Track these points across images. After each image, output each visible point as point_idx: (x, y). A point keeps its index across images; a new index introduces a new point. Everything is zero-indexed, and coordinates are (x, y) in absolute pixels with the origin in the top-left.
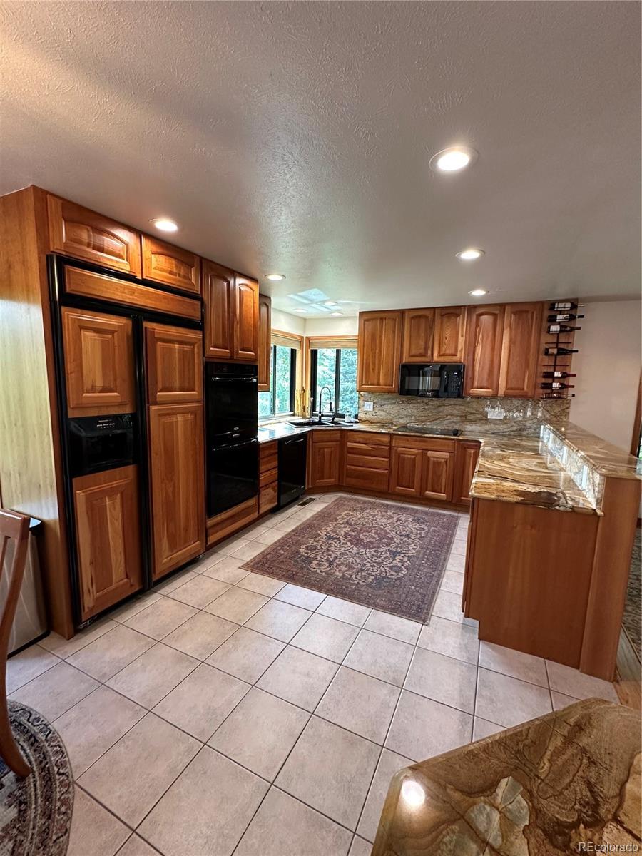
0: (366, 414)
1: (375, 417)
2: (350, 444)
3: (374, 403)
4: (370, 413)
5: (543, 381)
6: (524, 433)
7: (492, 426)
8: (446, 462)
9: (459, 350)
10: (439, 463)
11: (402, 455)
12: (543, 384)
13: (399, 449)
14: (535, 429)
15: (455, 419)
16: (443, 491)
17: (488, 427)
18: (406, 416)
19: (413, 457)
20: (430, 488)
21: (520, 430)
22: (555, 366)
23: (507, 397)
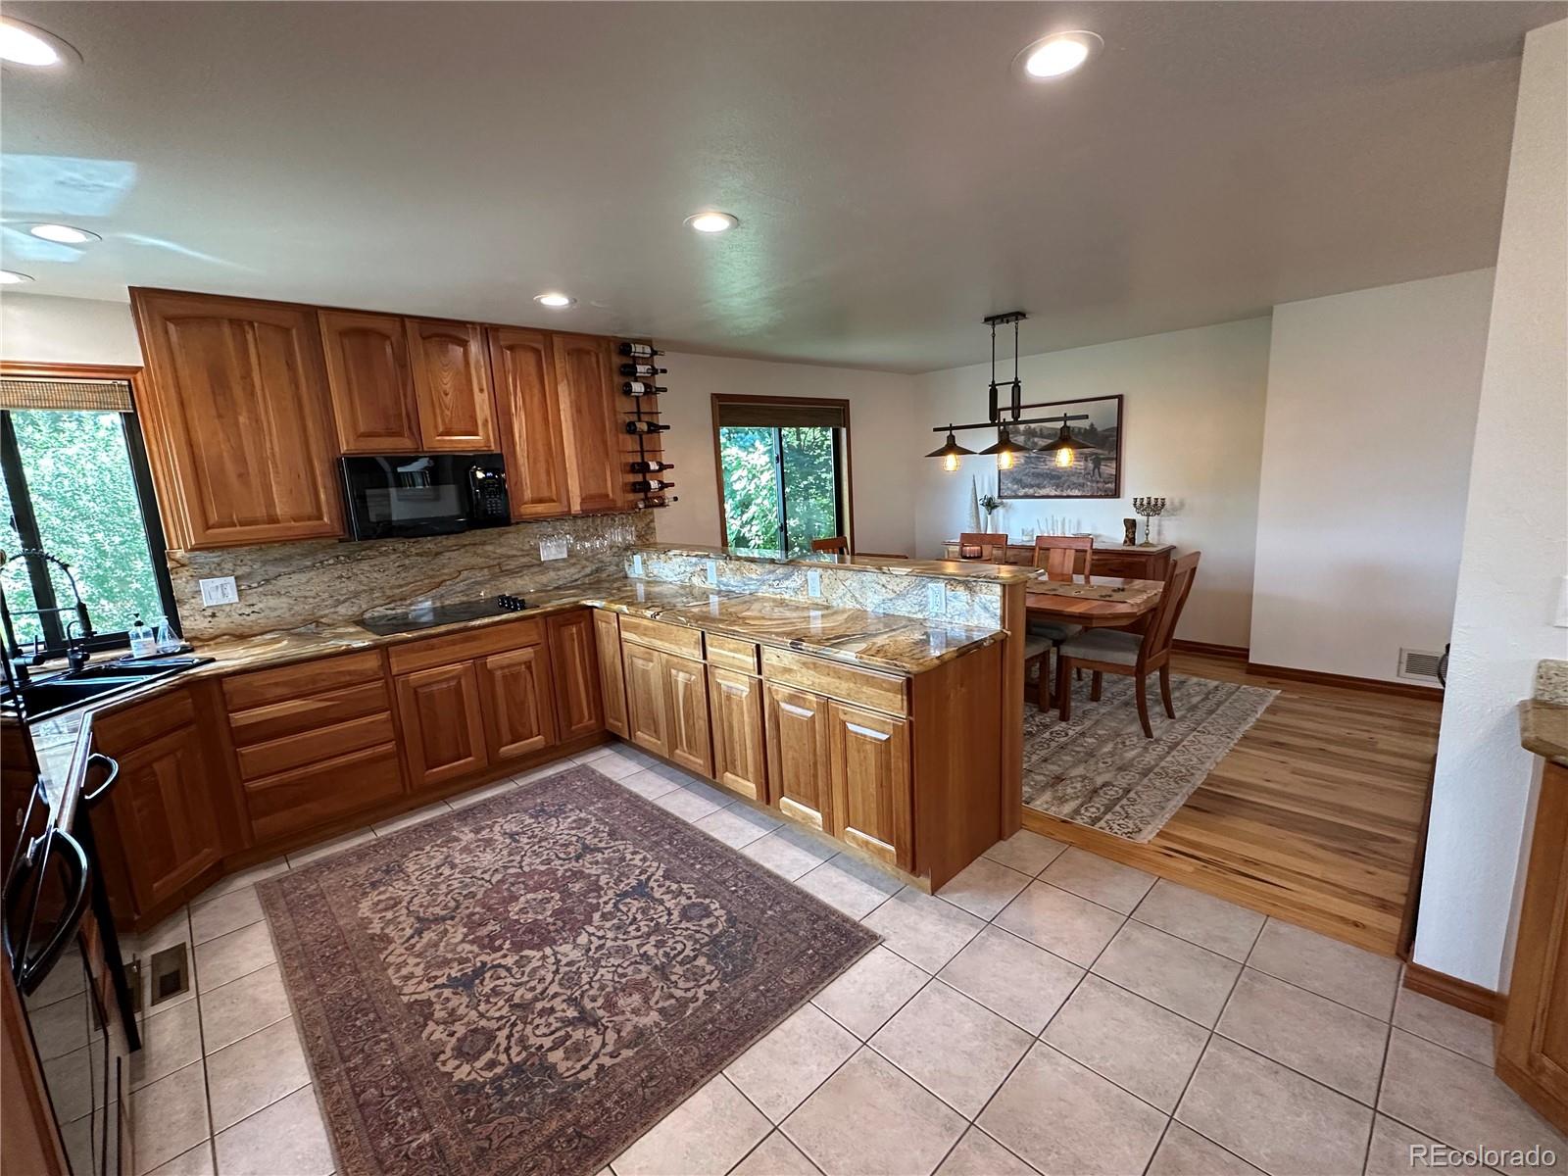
0: (213, 615)
1: (253, 617)
2: (241, 718)
3: (236, 578)
4: (228, 609)
5: (632, 478)
6: (604, 575)
7: (552, 574)
8: (529, 666)
9: (480, 422)
10: (515, 677)
11: (419, 690)
12: (634, 484)
13: (413, 676)
14: (617, 565)
15: (479, 576)
16: (535, 730)
17: (544, 579)
18: (357, 595)
19: (453, 683)
20: (506, 735)
21: (597, 570)
22: (642, 452)
23: (585, 514)
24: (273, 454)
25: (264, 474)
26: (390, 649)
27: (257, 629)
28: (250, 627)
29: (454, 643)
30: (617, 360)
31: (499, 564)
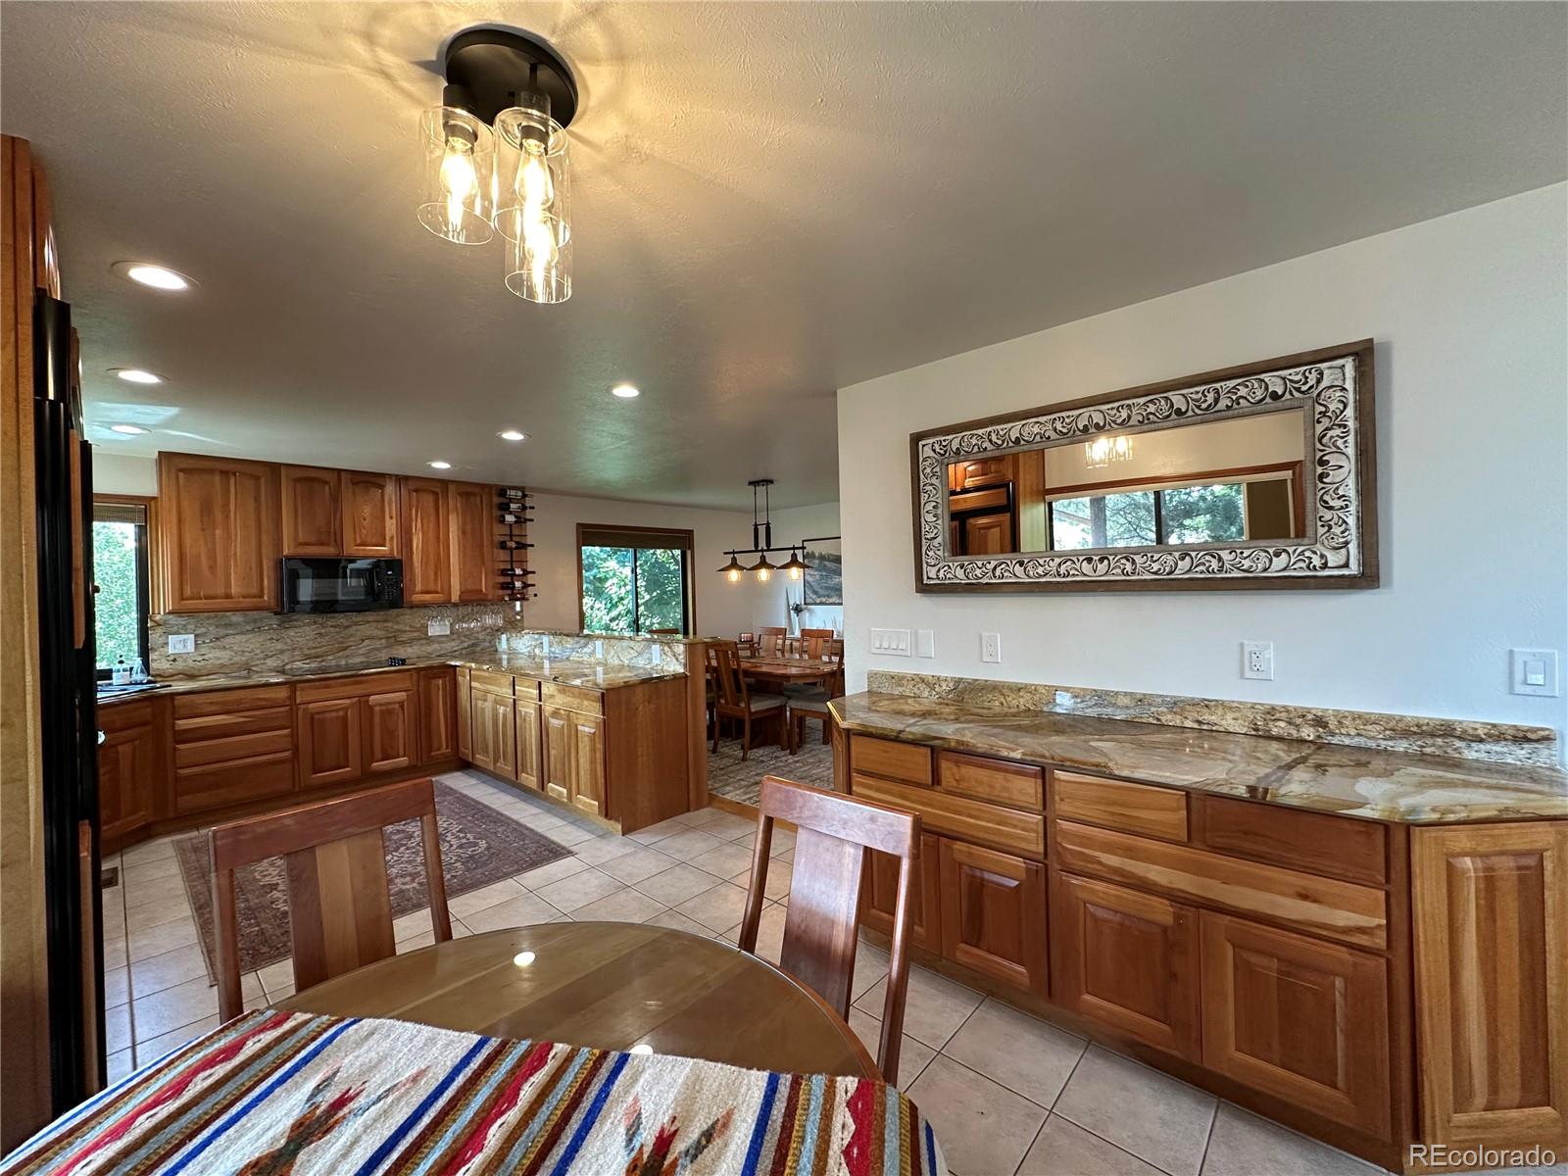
0: (174, 660)
1: (203, 663)
2: (183, 724)
3: (196, 636)
4: (185, 657)
5: (502, 579)
6: (478, 649)
7: (436, 646)
8: (402, 707)
9: (388, 539)
10: (390, 712)
11: (316, 716)
12: (503, 584)
13: (311, 706)
14: (490, 642)
15: (377, 644)
16: (401, 752)
17: (429, 649)
18: (282, 652)
19: (341, 713)
20: (378, 754)
21: (473, 645)
22: (512, 562)
23: (464, 602)
24: (235, 554)
25: (227, 567)
26: (299, 685)
27: (204, 672)
28: (199, 670)
29: (345, 685)
30: (496, 500)
31: (394, 636)
